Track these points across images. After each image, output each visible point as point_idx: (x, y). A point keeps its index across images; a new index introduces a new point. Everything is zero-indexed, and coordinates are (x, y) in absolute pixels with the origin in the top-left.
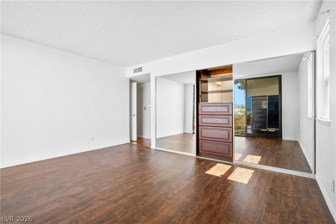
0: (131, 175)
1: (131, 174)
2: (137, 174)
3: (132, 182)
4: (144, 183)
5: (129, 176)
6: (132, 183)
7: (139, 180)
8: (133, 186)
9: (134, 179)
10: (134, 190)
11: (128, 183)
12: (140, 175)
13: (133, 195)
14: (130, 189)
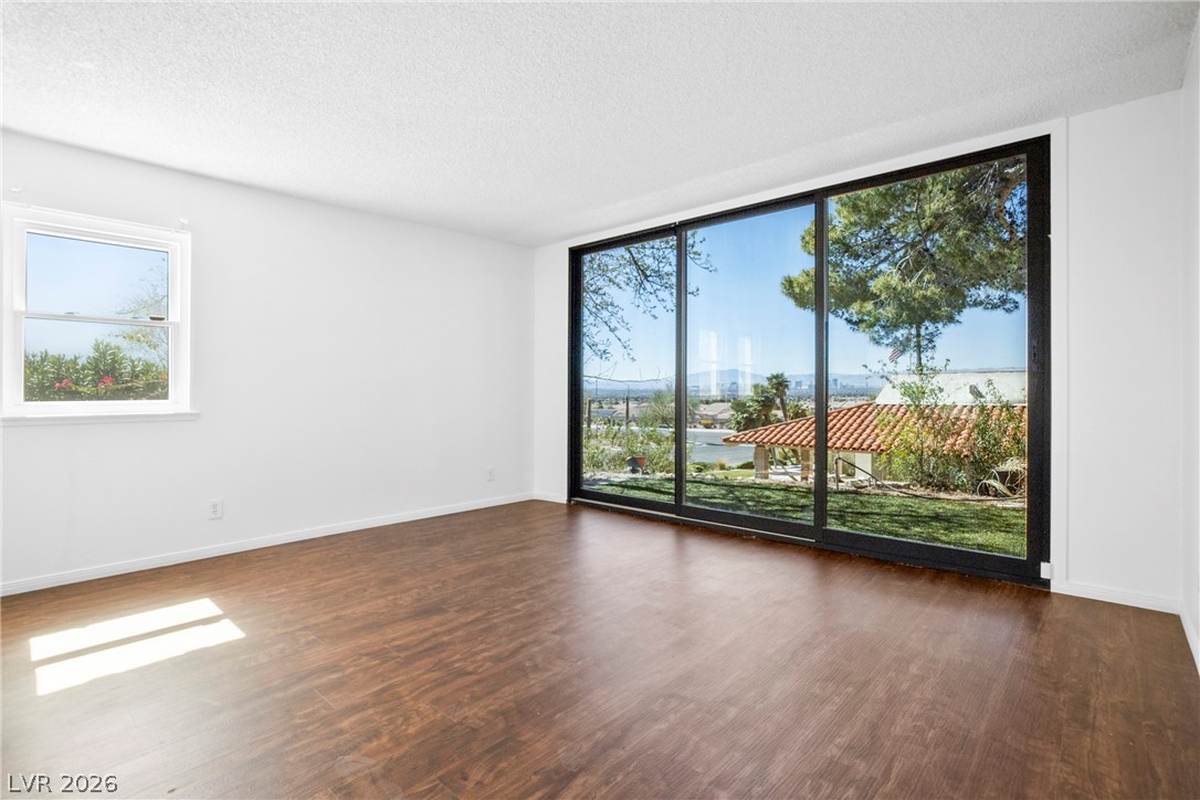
0: (524, 640)
1: (524, 646)
2: (497, 646)
3: (519, 617)
4: (484, 612)
5: (531, 638)
6: (518, 614)
7: (495, 621)
8: (518, 607)
9: (511, 626)
10: (513, 598)
11: (532, 615)
12: (489, 640)
13: (517, 590)
14: (524, 600)
